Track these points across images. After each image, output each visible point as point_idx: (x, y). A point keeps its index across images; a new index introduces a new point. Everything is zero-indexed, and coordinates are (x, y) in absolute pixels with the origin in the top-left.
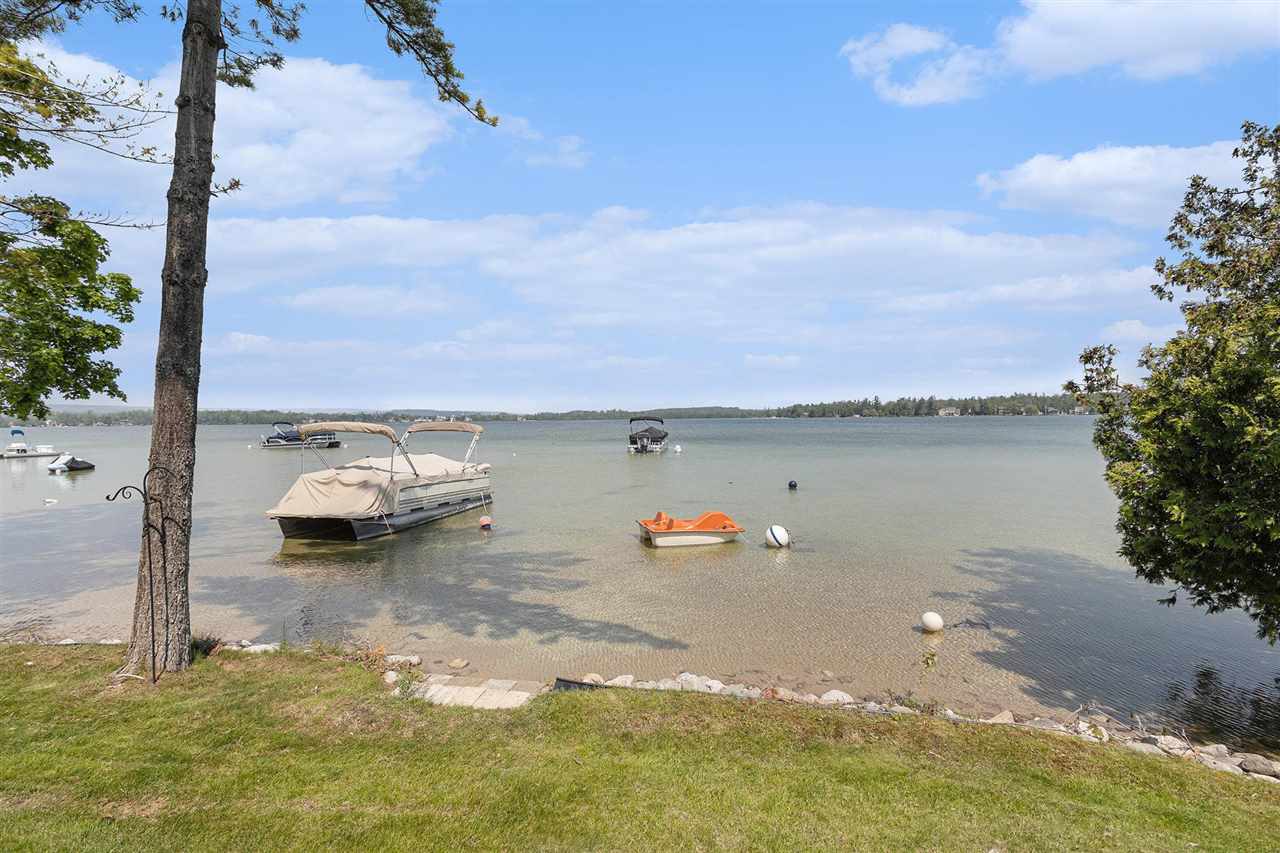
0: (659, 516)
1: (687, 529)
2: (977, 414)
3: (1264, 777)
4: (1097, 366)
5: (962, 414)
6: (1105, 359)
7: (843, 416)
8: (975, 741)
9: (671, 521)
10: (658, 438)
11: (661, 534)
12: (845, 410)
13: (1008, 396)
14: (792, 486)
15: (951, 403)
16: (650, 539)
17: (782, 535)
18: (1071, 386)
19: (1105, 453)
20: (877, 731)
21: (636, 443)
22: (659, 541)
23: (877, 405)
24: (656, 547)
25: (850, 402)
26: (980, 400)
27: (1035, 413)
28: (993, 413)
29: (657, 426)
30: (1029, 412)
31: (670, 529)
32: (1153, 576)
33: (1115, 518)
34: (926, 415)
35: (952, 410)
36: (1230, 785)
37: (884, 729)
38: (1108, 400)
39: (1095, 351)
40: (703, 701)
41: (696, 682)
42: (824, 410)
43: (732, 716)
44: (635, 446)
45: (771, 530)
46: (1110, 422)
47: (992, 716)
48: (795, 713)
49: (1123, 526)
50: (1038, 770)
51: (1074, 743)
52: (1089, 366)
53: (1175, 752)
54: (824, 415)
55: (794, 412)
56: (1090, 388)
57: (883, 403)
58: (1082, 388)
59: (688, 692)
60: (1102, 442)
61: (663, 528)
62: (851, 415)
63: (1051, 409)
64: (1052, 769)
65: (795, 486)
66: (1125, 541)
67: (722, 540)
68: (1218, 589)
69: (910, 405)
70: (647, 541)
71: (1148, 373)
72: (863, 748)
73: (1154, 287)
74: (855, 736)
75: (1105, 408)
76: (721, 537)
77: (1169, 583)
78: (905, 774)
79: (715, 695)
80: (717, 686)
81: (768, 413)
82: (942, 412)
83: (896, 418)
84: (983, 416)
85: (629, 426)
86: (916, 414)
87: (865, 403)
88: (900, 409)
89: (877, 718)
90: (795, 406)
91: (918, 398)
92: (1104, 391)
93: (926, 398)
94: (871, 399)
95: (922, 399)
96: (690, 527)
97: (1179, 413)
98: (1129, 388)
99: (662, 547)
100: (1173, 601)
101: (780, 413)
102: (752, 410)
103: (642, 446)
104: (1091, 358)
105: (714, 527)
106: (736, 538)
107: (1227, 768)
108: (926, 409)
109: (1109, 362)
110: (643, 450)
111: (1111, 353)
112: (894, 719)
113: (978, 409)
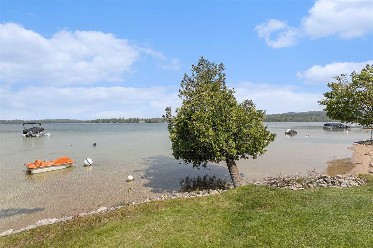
0: (37, 161)
1: (49, 165)
2: (149, 122)
3: (192, 196)
4: (168, 112)
5: (145, 123)
6: (170, 110)
7: (113, 123)
8: (138, 209)
9: (41, 163)
10: (38, 131)
11: (35, 169)
12: (114, 121)
13: (155, 118)
14: (95, 145)
15: (142, 120)
16: (30, 171)
17: (91, 161)
18: (163, 116)
19: (170, 132)
20: (112, 216)
21: (26, 133)
22: (34, 172)
23: (123, 120)
24: (33, 174)
25: (115, 119)
26: (149, 119)
27: (161, 122)
28: (152, 122)
29: (38, 126)
30: (160, 122)
31: (41, 166)
32: (177, 158)
33: (171, 147)
34: (136, 122)
35: (143, 121)
36: (187, 200)
37: (114, 215)
38: (170, 119)
39: (168, 108)
40: (47, 228)
41: (44, 222)
42: (107, 121)
43: (59, 229)
44: (26, 134)
45: (87, 160)
46: (171, 125)
47: (145, 200)
48: (85, 220)
49: (173, 148)
50: (152, 211)
51: (160, 201)
52: (167, 112)
53: (179, 196)
54: (107, 122)
55: (97, 121)
56: (167, 117)
57: (125, 119)
58: (166, 117)
59: (39, 227)
60: (169, 129)
61: (38, 165)
62: (116, 122)
63: (164, 121)
64: (155, 209)
65: (96, 145)
66: (173, 151)
67: (66, 167)
68: (188, 159)
69: (132, 120)
70: (29, 172)
71: (177, 114)
72: (107, 223)
73: (179, 95)
74: (105, 220)
75: (170, 121)
76: (65, 166)
77: (181, 160)
78: (119, 225)
79: (53, 224)
80: (53, 221)
81: (88, 122)
82: (140, 122)
83: (128, 123)
84: (150, 123)
85: (23, 126)
86: (134, 122)
87: (120, 119)
88: (130, 121)
89: (113, 212)
90: (98, 120)
91: (135, 118)
92: (170, 117)
93: (137, 118)
94: (122, 118)
95: (135, 119)
96: (51, 164)
97: (181, 123)
98: (174, 117)
99: (35, 174)
100: (181, 163)
101: (92, 122)
102: (82, 121)
103: (30, 134)
104: (167, 110)
105: (63, 163)
106: (72, 165)
107: (187, 197)
108: (136, 121)
109: (170, 111)
110: (31, 136)
111: (171, 109)
112: (118, 210)
113: (149, 121)
